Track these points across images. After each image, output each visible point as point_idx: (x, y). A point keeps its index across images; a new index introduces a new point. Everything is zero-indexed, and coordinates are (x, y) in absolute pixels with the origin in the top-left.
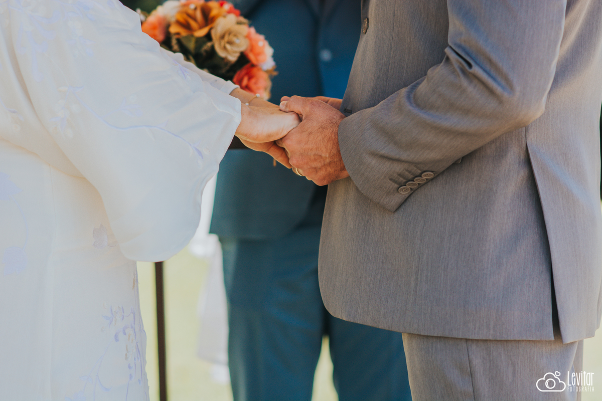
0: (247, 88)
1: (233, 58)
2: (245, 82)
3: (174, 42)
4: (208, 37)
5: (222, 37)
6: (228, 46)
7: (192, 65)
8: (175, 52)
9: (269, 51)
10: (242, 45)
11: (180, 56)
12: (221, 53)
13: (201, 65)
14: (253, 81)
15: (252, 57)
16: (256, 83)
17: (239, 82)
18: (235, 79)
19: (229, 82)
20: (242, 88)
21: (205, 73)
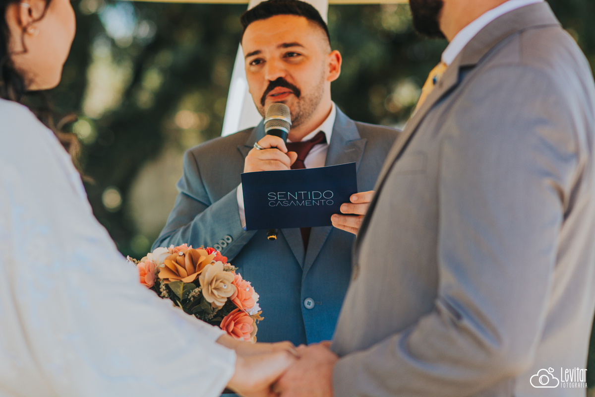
0: (234, 333)
1: (220, 304)
2: (232, 327)
3: (163, 287)
4: (196, 283)
5: (211, 283)
6: (215, 292)
7: (180, 311)
8: (163, 297)
9: (256, 297)
10: (229, 291)
11: (169, 302)
12: (209, 299)
13: (189, 311)
14: (240, 326)
15: (238, 302)
16: (242, 328)
17: (227, 328)
18: (221, 325)
19: (216, 328)
20: (229, 333)
21: (193, 318)
